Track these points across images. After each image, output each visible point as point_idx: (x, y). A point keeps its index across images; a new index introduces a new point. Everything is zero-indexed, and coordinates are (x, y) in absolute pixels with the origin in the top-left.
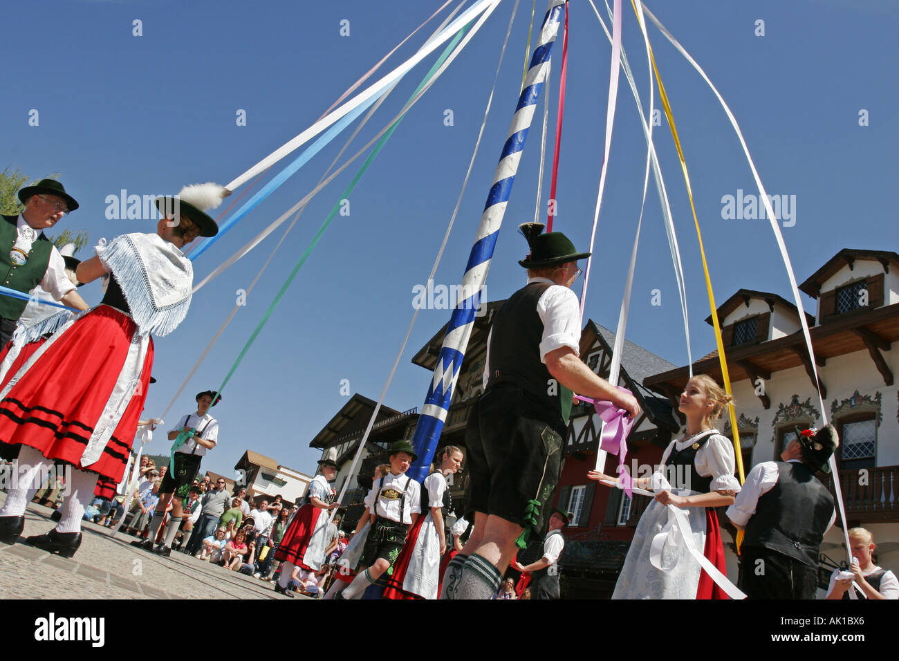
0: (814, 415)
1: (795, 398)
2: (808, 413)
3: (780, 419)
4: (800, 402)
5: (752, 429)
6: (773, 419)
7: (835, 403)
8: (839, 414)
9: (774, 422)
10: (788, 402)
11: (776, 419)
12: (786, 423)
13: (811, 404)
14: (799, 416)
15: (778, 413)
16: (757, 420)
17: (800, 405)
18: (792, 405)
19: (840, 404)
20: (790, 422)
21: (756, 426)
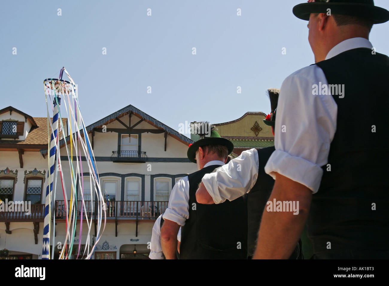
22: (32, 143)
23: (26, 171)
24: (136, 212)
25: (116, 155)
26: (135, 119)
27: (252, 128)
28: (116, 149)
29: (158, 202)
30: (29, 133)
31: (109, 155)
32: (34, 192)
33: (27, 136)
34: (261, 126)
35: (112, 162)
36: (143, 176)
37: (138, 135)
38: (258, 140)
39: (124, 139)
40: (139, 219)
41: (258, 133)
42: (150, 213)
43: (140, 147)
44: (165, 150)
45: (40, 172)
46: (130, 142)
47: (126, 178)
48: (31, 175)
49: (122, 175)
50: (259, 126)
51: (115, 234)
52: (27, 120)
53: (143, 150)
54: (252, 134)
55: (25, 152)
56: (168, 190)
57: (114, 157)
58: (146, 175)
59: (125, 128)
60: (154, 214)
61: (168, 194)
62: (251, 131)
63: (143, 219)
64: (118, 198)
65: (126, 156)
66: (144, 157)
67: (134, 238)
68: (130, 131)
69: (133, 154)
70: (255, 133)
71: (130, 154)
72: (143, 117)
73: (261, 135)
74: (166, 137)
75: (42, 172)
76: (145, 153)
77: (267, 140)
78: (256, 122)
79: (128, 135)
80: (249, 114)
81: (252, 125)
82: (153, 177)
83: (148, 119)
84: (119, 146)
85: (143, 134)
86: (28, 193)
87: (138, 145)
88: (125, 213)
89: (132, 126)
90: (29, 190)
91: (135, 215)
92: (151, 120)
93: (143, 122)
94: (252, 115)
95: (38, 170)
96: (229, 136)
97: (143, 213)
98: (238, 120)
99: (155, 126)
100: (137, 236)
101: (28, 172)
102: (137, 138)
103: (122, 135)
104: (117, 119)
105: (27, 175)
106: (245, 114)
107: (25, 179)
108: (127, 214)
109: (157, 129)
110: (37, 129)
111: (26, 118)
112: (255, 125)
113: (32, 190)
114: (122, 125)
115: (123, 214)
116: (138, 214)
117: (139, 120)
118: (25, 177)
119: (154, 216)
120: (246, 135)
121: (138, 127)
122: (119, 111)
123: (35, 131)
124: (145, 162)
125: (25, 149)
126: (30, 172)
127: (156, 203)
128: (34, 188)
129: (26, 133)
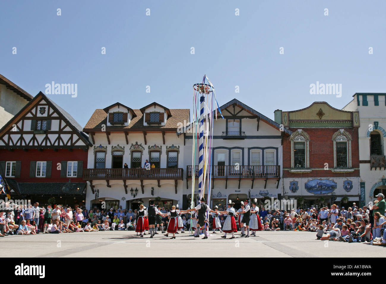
0: (143, 149)
1: (137, 143)
2: (141, 148)
3: (132, 148)
4: (139, 144)
5: (122, 150)
6: (130, 148)
7: (149, 146)
8: (150, 150)
9: (130, 149)
10: (134, 144)
11: (131, 148)
12: (134, 150)
13: (142, 145)
14: (139, 148)
15: (131, 146)
16: (124, 147)
17: (139, 145)
18: (136, 145)
19: (151, 147)
20: (136, 149)
21: (124, 149)
22: (170, 128)
23: (167, 146)
24: (239, 173)
25: (225, 135)
26: (238, 109)
27: (318, 113)
28: (225, 130)
29: (254, 166)
30: (167, 120)
31: (220, 134)
32: (173, 160)
33: (166, 123)
34: (324, 112)
35: (223, 139)
36: (243, 149)
37: (239, 120)
38: (321, 122)
39: (230, 123)
40: (241, 177)
41: (322, 117)
42: (249, 173)
43: (240, 128)
44: (258, 131)
45: (176, 147)
46: (233, 125)
47: (231, 150)
48: (170, 149)
49: (229, 148)
50: (322, 112)
51: (225, 187)
52: (166, 111)
53: (242, 130)
54: (317, 118)
55: (165, 134)
56: (260, 158)
57: (224, 136)
58: (245, 148)
59: (231, 115)
60: (251, 174)
61: (259, 161)
62: (317, 115)
63: (244, 177)
64: (227, 164)
65: (232, 135)
66: (244, 135)
67: (238, 190)
68: (234, 117)
69: (236, 133)
70: (319, 117)
71: (235, 133)
72: (244, 107)
73: (323, 118)
74: (258, 121)
75: (177, 147)
76: (244, 132)
77: (328, 122)
78: (321, 109)
79: (233, 120)
80: (316, 103)
81: (317, 111)
82: (249, 149)
83: (247, 109)
84: (227, 128)
85: (242, 120)
86: (169, 161)
87: (239, 127)
88: (232, 174)
89: (235, 114)
90: (169, 159)
91: (239, 175)
92: (249, 110)
93: (243, 111)
94: (318, 104)
95: (175, 145)
96: (302, 119)
97: (244, 174)
98: (308, 108)
99: (252, 114)
100: (239, 188)
101: (168, 147)
102: (238, 122)
103: (229, 120)
104: (226, 109)
105: (168, 149)
106: (313, 103)
107: (166, 151)
108: (233, 174)
109: (252, 115)
110: (172, 117)
111: (165, 110)
112: (319, 111)
113: (172, 159)
114: (228, 113)
115: (231, 174)
116: (241, 174)
117: (240, 109)
118: (167, 150)
119: (251, 175)
120: (313, 119)
121: (240, 114)
122: (227, 103)
123: (170, 118)
124: (244, 139)
125: (166, 132)
126: (170, 147)
127: (253, 167)
128: (173, 158)
129: (166, 120)
